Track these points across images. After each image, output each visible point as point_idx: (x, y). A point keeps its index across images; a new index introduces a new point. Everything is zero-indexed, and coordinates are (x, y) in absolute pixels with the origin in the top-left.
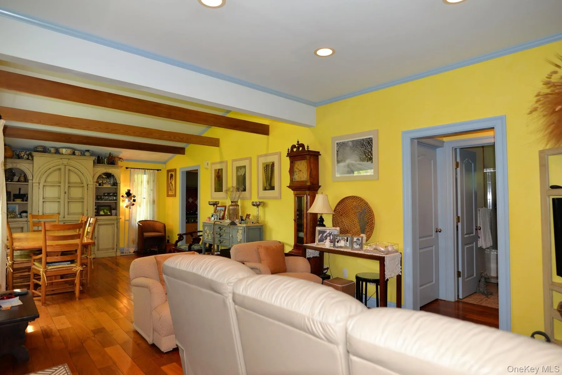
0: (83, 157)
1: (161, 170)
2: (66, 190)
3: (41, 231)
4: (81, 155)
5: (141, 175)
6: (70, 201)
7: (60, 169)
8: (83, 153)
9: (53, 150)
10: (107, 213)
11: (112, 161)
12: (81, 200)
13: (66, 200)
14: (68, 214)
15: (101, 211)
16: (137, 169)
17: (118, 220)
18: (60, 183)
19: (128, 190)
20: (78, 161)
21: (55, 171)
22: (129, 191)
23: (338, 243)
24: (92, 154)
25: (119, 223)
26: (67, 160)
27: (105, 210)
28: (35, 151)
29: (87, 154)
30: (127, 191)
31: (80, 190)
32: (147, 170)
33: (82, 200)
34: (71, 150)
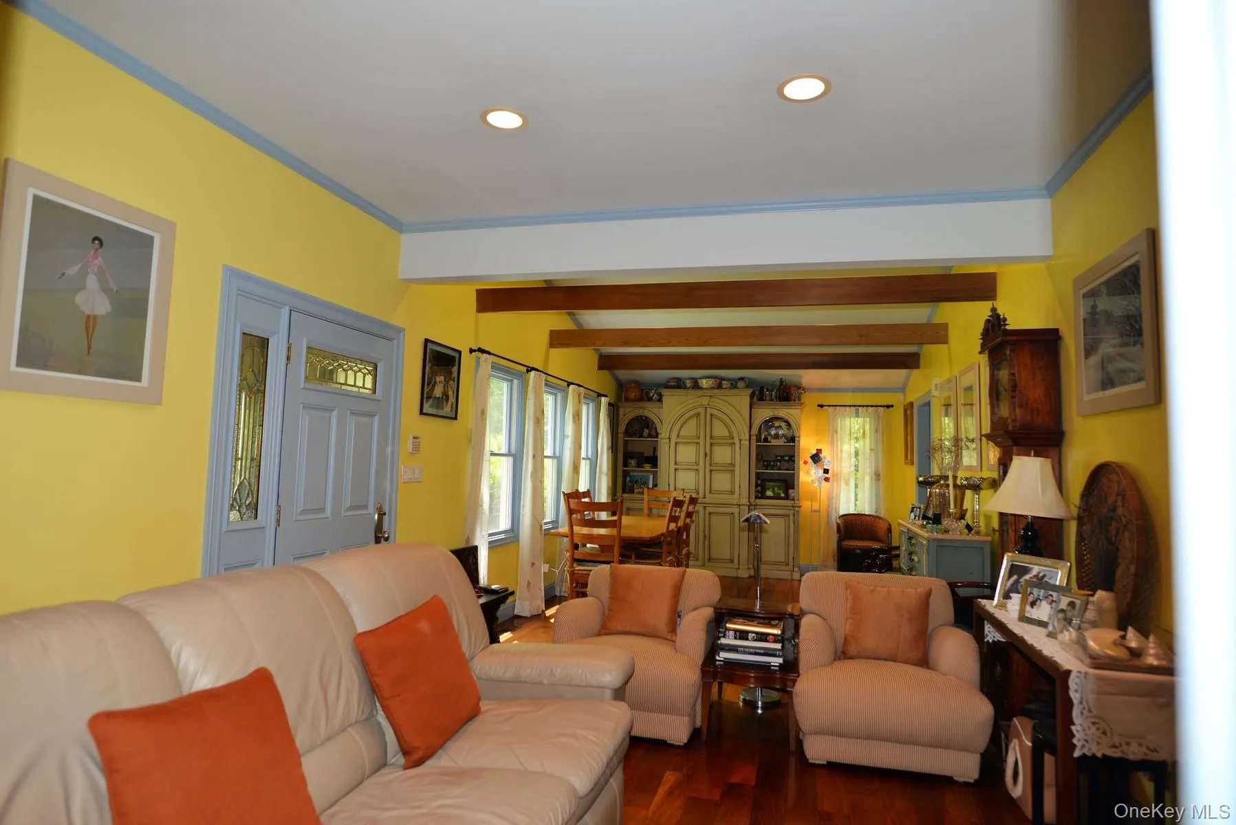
0: (735, 391)
1: (892, 406)
2: (708, 452)
3: (664, 516)
4: (730, 388)
5: (849, 419)
6: (713, 468)
7: (698, 414)
8: (734, 384)
9: (689, 384)
10: (780, 494)
11: (786, 394)
12: (730, 468)
13: (708, 468)
14: (710, 492)
15: (768, 489)
16: (841, 406)
17: (796, 508)
18: (699, 438)
19: (817, 450)
20: (726, 398)
21: (691, 417)
22: (819, 451)
23: (1032, 607)
24: (750, 383)
25: (798, 514)
26: (709, 397)
27: (776, 489)
28: (665, 388)
29: (740, 384)
30: (815, 452)
31: (728, 449)
32: (860, 409)
33: (732, 469)
34: (714, 380)
